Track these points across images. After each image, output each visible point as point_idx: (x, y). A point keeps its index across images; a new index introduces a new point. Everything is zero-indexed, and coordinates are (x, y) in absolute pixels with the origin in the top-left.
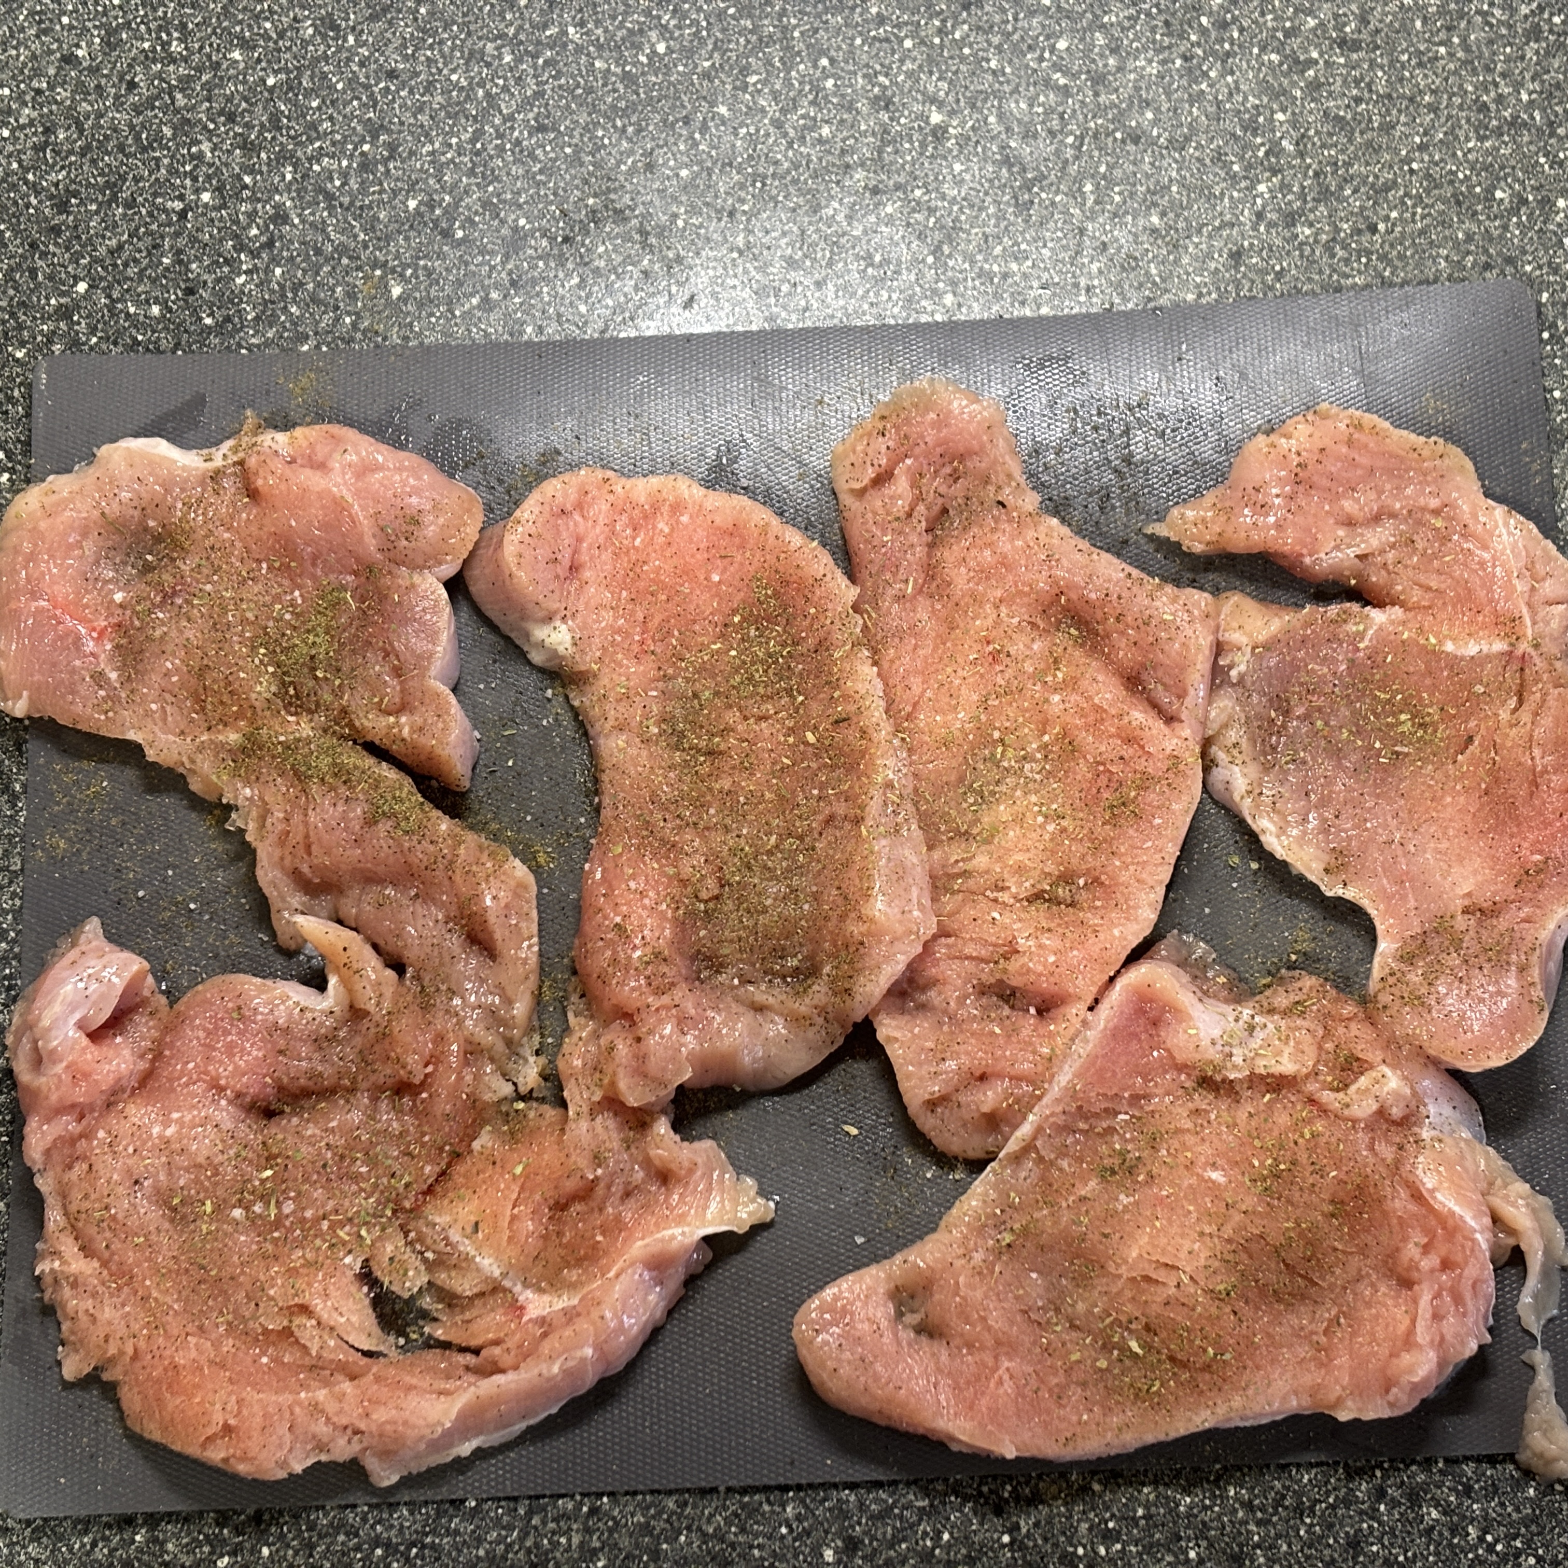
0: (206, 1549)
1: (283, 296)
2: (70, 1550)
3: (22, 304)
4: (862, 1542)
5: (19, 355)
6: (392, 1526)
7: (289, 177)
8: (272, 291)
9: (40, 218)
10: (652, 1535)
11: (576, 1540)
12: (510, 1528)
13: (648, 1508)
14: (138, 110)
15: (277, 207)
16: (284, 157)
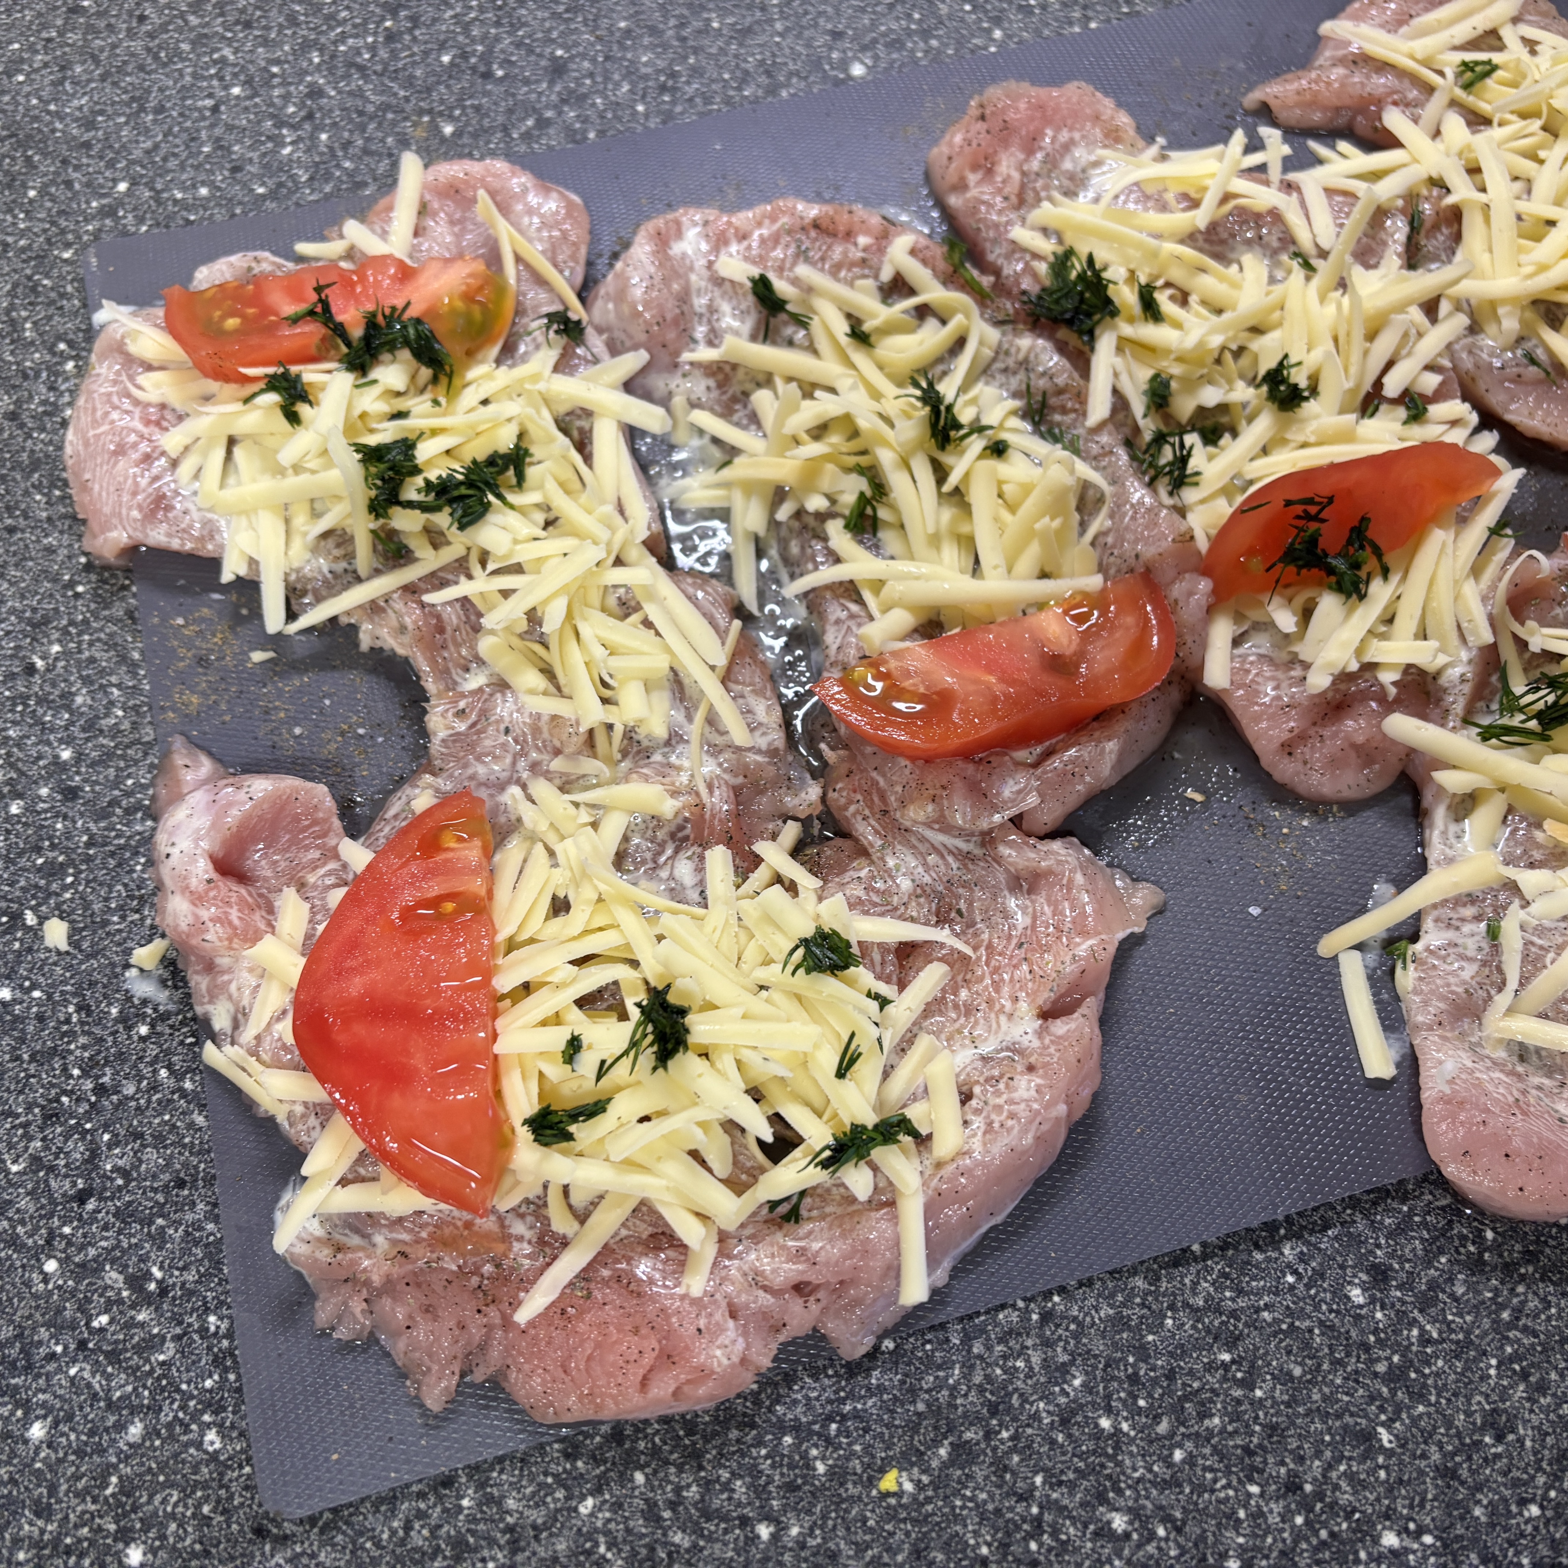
0: (560, 1494)
1: (334, 156)
2: (378, 1545)
3: (61, 213)
4: (1391, 1266)
5: (66, 255)
6: (795, 1402)
7: (316, 60)
8: (322, 154)
9: (69, 139)
10: (1130, 1329)
11: (1036, 1359)
12: (946, 1365)
13: (1112, 1295)
14: (151, 35)
15: (310, 85)
16: (306, 46)
